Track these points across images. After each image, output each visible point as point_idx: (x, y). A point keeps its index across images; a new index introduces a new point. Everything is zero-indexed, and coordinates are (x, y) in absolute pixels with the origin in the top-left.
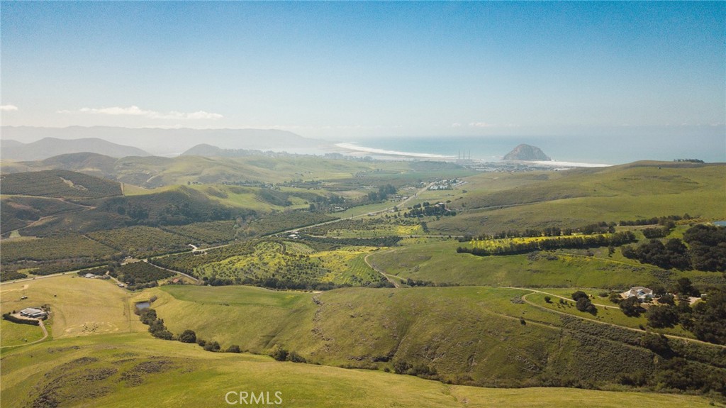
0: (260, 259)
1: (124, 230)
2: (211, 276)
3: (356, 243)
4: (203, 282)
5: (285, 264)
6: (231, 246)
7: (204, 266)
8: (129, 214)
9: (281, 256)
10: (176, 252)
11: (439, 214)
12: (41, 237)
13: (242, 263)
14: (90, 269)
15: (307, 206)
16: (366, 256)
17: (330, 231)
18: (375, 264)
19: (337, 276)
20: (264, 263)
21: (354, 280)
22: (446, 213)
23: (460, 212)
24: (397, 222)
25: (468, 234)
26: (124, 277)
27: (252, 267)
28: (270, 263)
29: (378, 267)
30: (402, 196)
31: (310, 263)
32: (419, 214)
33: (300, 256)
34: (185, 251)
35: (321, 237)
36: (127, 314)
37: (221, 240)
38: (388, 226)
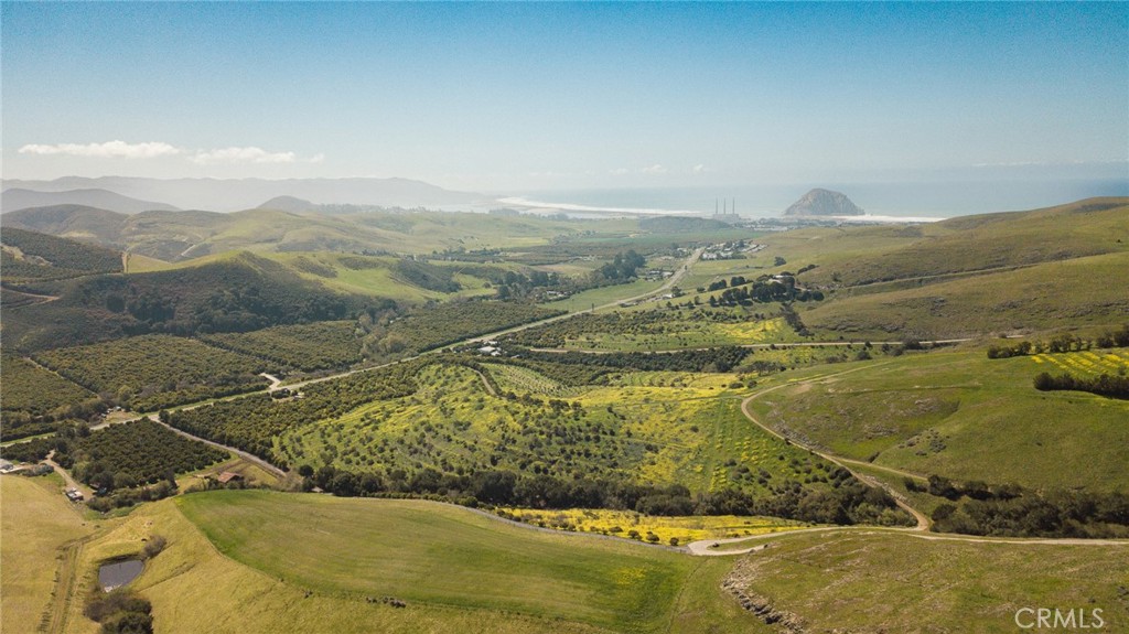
0: (444, 411)
1: (118, 346)
2: (323, 465)
3: (645, 364)
4: (301, 480)
5: (519, 427)
6: (359, 377)
7: (299, 432)
8: (132, 310)
9: (497, 402)
10: (230, 394)
11: (788, 298)
13: (398, 422)
14: (6, 445)
15: (492, 291)
16: (740, 401)
17: (570, 338)
18: (785, 427)
19: (681, 464)
20: (458, 424)
21: (741, 477)
22: (801, 295)
23: (833, 292)
24: (697, 317)
25: (911, 336)
26: (89, 469)
27: (428, 435)
28: (475, 424)
29: (799, 436)
30: (662, 271)
31: (589, 425)
32: (741, 298)
33: (552, 403)
34: (251, 390)
35: (553, 351)
36: (55, 618)
37: (331, 362)
38: (692, 324)
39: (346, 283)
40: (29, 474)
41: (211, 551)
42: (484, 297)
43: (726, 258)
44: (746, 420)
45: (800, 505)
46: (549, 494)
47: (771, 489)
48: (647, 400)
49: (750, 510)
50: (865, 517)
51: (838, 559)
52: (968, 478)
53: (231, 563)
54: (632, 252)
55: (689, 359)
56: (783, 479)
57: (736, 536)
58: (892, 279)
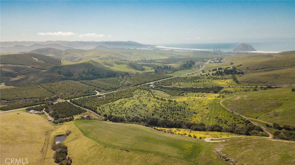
0: (140, 101)
1: (60, 83)
2: (109, 114)
3: (194, 91)
4: (104, 118)
5: (159, 106)
6: (119, 92)
7: (104, 106)
8: (63, 74)
9: (154, 100)
10: (87, 96)
11: (234, 74)
12: (16, 86)
13: (129, 104)
14: (34, 107)
15: (153, 71)
16: (220, 101)
17: (174, 83)
18: (232, 109)
19: (203, 117)
20: (144, 105)
21: (219, 121)
22: (237, 73)
23: (247, 72)
24: (209, 78)
25: (269, 85)
26: (53, 113)
27: (136, 108)
28: (148, 105)
29: (236, 111)
30: (199, 66)
31: (178, 106)
32: (221, 73)
33: (168, 100)
34: (92, 95)
35: (169, 87)
36: (45, 149)
37: (112, 88)
38: (207, 80)
39: (116, 68)
40: (39, 114)
41: (82, 135)
42: (151, 72)
43: (217, 62)
44: (221, 106)
45: (236, 130)
46: (167, 124)
47: (228, 125)
48: (194, 100)
49: (222, 130)
50: (254, 134)
51: (246, 144)
52: (285, 124)
53: (87, 138)
54: (191, 61)
55: (206, 89)
56: (231, 122)
57: (218, 137)
58: (264, 69)
